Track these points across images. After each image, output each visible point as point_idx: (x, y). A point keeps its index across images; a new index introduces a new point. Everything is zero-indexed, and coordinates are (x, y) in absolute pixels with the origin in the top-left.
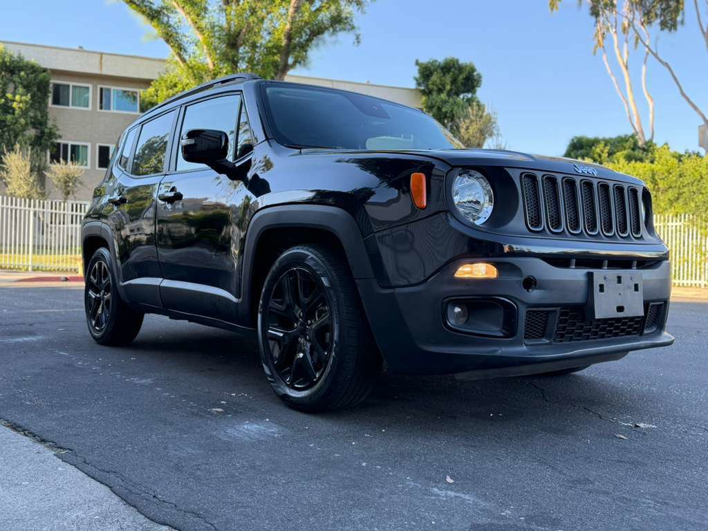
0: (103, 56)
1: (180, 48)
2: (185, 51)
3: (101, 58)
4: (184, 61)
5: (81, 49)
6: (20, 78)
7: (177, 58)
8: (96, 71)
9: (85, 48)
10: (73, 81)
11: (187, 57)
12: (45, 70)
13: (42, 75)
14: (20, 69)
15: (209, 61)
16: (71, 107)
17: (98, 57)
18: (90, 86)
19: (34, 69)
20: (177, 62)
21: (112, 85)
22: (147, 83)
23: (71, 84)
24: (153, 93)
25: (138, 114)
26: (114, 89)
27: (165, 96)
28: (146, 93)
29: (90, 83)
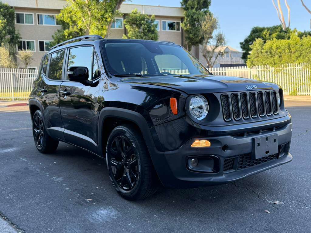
3: (37, 0)
8: (35, 7)
12: (12, 7)
13: (11, 10)
16: (25, 24)
18: (33, 14)
19: (7, 7)
22: (58, 11)
23: (24, 13)
24: (61, 16)
25: (55, 25)
26: (44, 14)
27: (67, 17)
28: (58, 16)
29: (32, 12)
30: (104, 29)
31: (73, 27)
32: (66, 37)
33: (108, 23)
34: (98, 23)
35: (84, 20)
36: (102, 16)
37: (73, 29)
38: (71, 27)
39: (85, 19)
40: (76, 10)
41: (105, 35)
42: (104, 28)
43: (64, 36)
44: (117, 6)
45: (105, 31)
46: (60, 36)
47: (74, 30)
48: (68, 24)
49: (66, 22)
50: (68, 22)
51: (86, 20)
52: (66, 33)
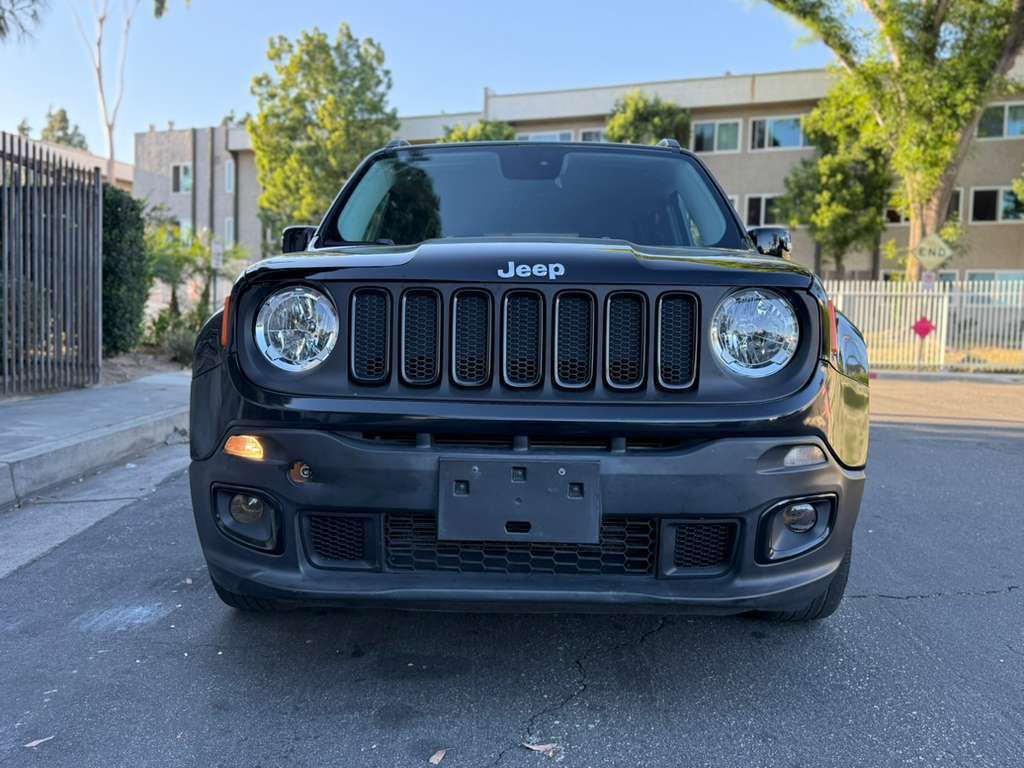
0: (757, 79)
1: (845, 49)
2: (855, 52)
3: (753, 82)
4: (852, 64)
5: (728, 75)
6: (655, 126)
7: (843, 64)
8: (745, 100)
9: (734, 73)
10: (719, 118)
11: (855, 59)
12: (684, 111)
13: (679, 117)
14: (656, 114)
15: (894, 58)
16: (716, 152)
17: (749, 80)
18: (740, 121)
19: (671, 112)
20: (843, 69)
21: (767, 115)
22: (810, 104)
23: (718, 122)
24: (818, 117)
25: (800, 148)
26: (770, 121)
27: (833, 118)
28: (809, 119)
29: (739, 116)
30: (945, 143)
31: (848, 147)
32: (824, 179)
33: (962, 122)
34: (924, 127)
35: (880, 122)
36: (943, 99)
37: (850, 153)
38: (841, 147)
39: (884, 119)
40: (855, 93)
41: (948, 163)
42: (945, 139)
43: (817, 176)
44: (1003, 60)
45: (947, 147)
46: (808, 178)
47: (852, 156)
48: (835, 138)
49: (829, 133)
50: (835, 133)
51: (886, 122)
52: (824, 165)
